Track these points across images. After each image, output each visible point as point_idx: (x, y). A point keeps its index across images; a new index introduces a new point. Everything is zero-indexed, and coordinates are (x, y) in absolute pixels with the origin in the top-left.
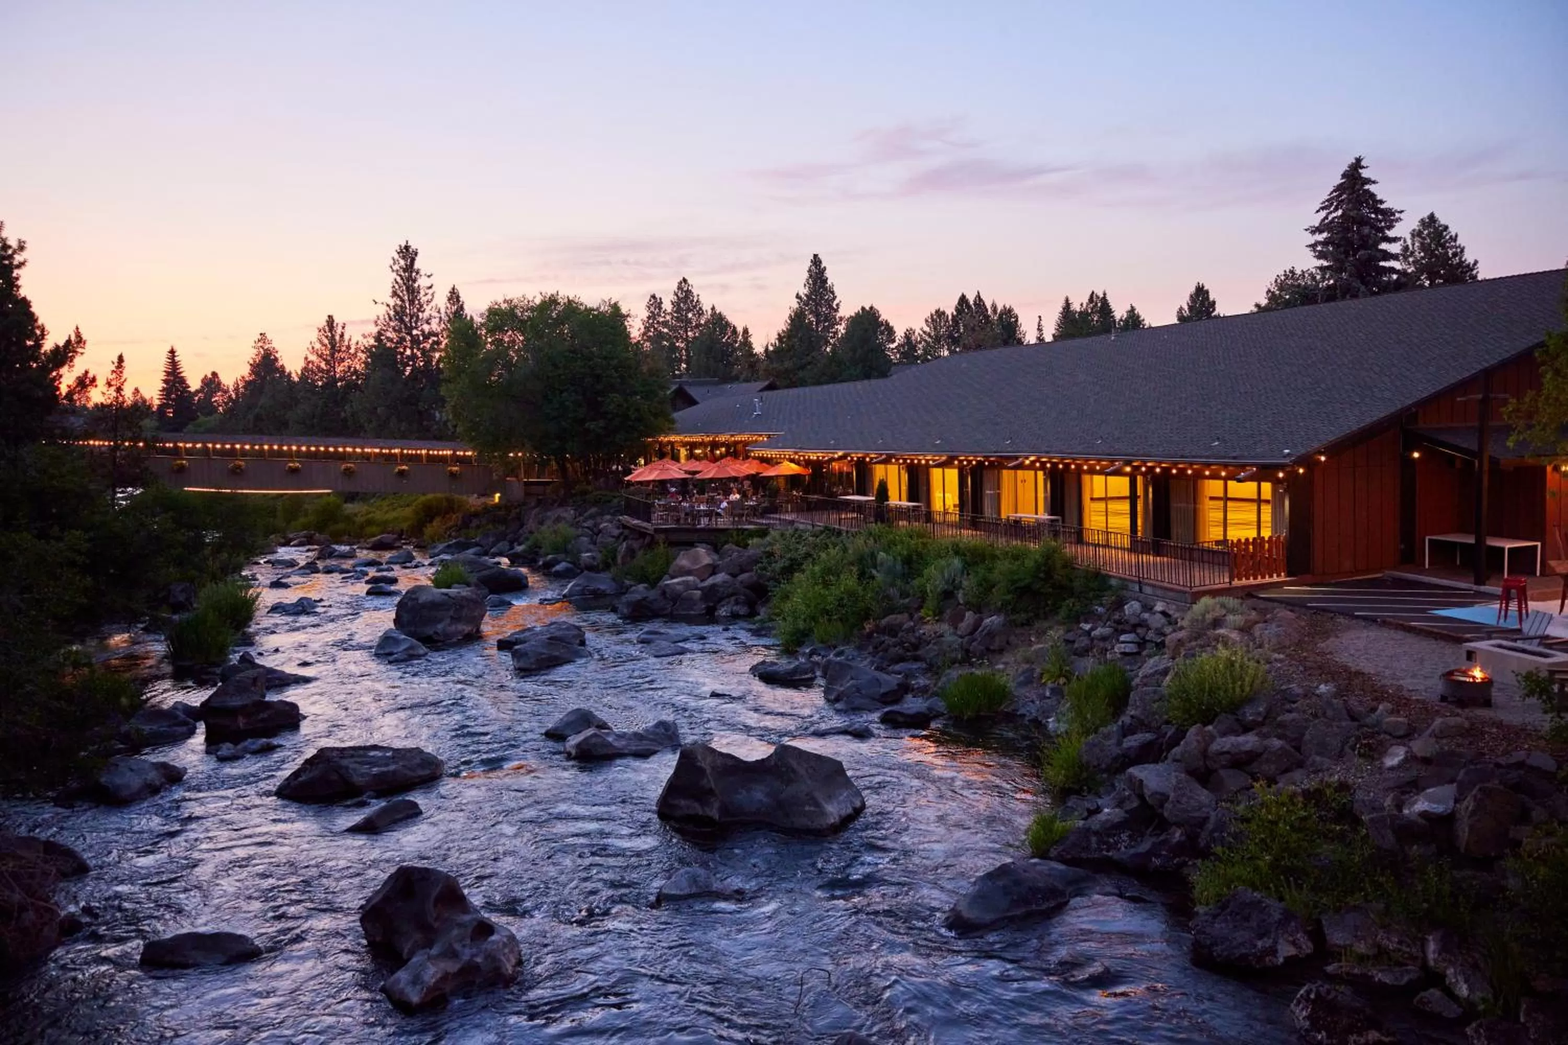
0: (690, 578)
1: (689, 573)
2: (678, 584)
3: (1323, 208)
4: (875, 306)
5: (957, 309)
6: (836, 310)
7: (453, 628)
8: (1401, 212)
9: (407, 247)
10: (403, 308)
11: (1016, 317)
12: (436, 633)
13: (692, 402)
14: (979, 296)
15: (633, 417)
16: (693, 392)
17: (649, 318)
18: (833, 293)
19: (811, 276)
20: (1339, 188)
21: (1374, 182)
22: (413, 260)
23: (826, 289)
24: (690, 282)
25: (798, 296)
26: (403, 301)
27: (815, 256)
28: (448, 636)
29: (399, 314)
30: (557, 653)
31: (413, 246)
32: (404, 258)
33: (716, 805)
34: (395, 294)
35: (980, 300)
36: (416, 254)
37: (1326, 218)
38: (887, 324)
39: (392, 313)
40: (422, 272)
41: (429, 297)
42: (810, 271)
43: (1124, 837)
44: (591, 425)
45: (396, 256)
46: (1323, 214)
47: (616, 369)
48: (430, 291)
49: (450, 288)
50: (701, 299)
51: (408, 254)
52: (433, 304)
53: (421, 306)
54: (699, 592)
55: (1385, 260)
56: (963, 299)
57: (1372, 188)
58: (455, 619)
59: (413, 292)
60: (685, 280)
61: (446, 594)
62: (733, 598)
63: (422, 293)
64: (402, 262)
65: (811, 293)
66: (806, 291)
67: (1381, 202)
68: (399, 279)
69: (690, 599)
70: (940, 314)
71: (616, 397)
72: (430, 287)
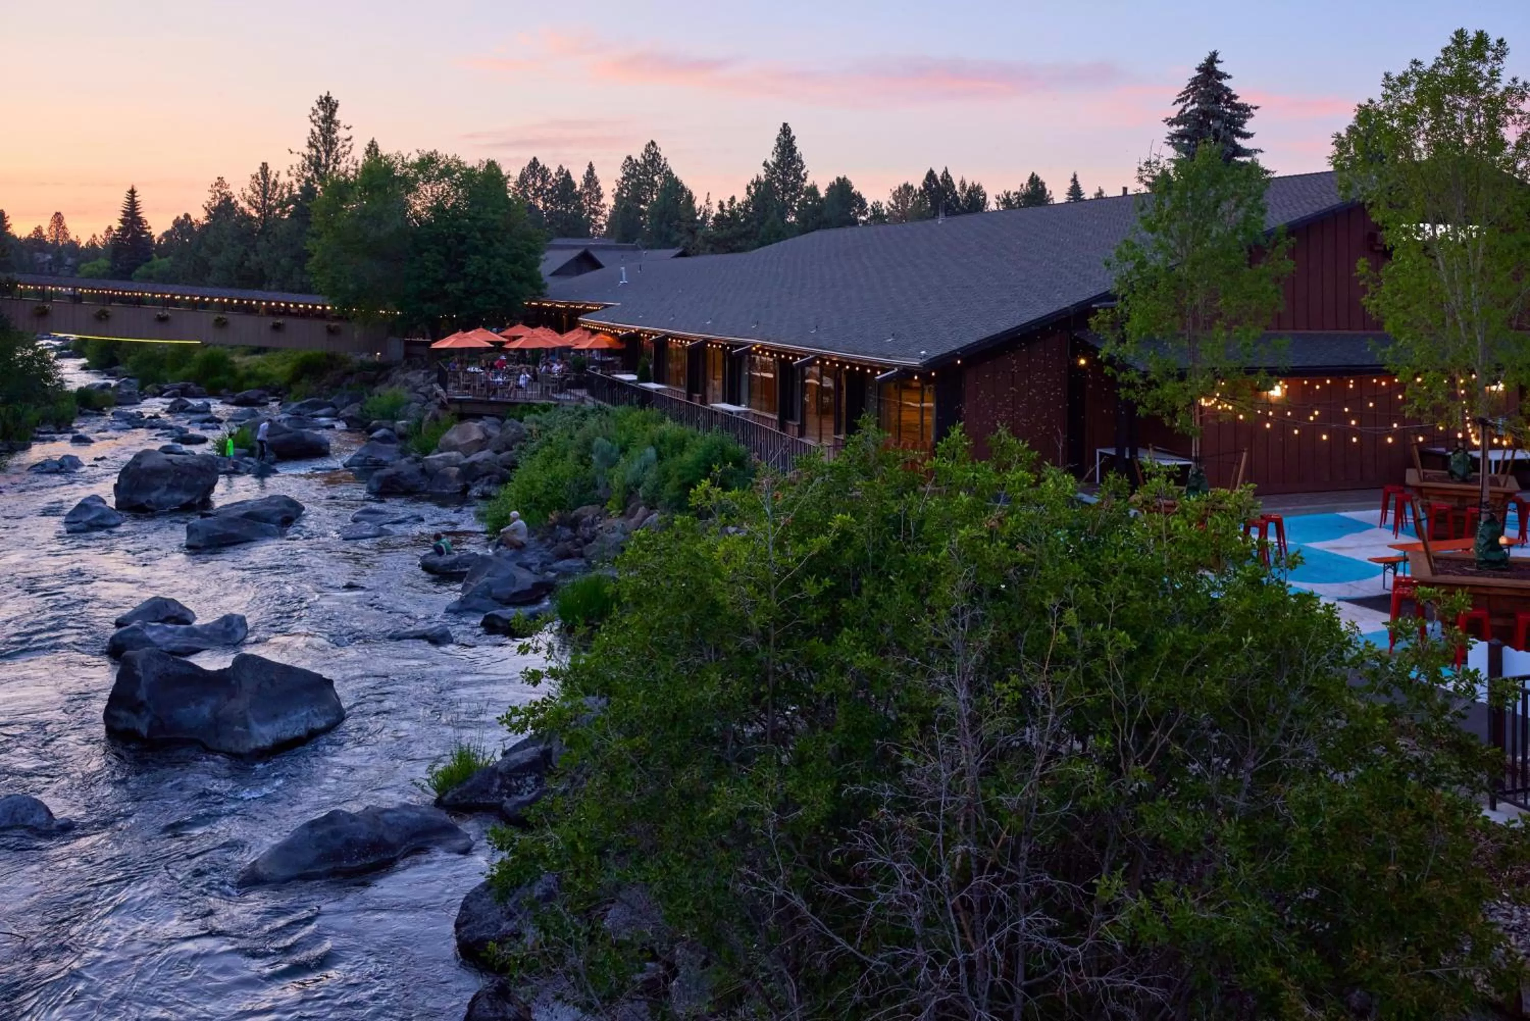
0: (454, 454)
1: (455, 448)
2: (439, 459)
3: (1179, 101)
4: (848, 178)
5: (924, 184)
6: (804, 180)
7: (168, 497)
8: (1256, 108)
9: (328, 99)
10: (319, 158)
11: (985, 195)
12: (149, 502)
13: (597, 265)
14: (946, 172)
15: (493, 280)
16: (598, 255)
17: (624, 179)
18: (801, 161)
19: (779, 144)
20: (1195, 81)
21: (1229, 77)
22: (333, 111)
23: (793, 158)
24: (658, 145)
25: (765, 164)
26: (318, 151)
27: (785, 125)
28: (160, 505)
29: (315, 164)
30: (236, 531)
31: (334, 97)
32: (324, 108)
33: (147, 720)
34: (311, 145)
35: (948, 176)
36: (337, 105)
37: (1183, 110)
38: (859, 195)
39: (307, 163)
40: (342, 124)
41: (347, 149)
42: (778, 139)
43: (530, 780)
44: (449, 287)
45: (316, 107)
46: (1180, 106)
47: (483, 231)
48: (348, 143)
49: (368, 141)
50: (668, 162)
51: (328, 105)
52: (350, 156)
53: (337, 157)
54: (457, 469)
55: (1239, 155)
56: (931, 175)
57: (1225, 83)
58: (171, 488)
59: (329, 143)
60: (653, 143)
61: (170, 460)
62: (487, 478)
63: (340, 144)
64: (321, 113)
65: (780, 161)
66: (774, 159)
67: (1236, 97)
68: (317, 130)
69: (445, 476)
70: (907, 188)
71: (477, 258)
72: (348, 140)
